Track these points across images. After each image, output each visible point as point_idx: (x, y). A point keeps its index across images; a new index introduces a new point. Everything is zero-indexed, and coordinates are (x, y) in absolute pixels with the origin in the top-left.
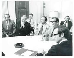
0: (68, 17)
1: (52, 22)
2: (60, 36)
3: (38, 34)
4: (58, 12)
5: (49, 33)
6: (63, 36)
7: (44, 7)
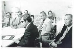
0: (27, 11)
1: (19, 15)
2: (25, 22)
3: (7, 26)
4: (18, 8)
5: (16, 24)
6: (27, 22)
7: (5, 5)
